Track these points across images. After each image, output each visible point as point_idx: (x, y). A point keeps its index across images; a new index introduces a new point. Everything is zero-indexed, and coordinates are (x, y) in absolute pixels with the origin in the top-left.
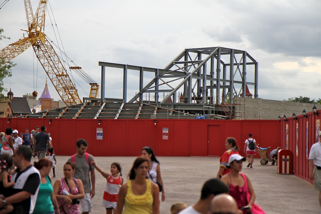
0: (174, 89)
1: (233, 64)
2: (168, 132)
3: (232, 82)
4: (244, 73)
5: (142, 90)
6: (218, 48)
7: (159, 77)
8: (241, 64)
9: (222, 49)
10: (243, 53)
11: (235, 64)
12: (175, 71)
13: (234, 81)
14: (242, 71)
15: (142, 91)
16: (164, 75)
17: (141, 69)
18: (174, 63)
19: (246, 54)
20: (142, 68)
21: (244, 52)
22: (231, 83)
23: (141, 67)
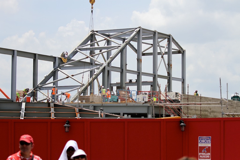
0: (84, 85)
1: (157, 54)
2: (210, 145)
3: (156, 76)
4: (169, 66)
5: (36, 86)
6: (138, 29)
7: (58, 69)
8: (166, 53)
9: (144, 31)
10: (168, 38)
11: (159, 54)
12: (79, 61)
13: (158, 75)
14: (167, 63)
15: (36, 88)
16: (64, 66)
17: (35, 57)
18: (78, 50)
19: (171, 39)
20: (37, 56)
21: (169, 36)
22: (154, 78)
23: (35, 55)
